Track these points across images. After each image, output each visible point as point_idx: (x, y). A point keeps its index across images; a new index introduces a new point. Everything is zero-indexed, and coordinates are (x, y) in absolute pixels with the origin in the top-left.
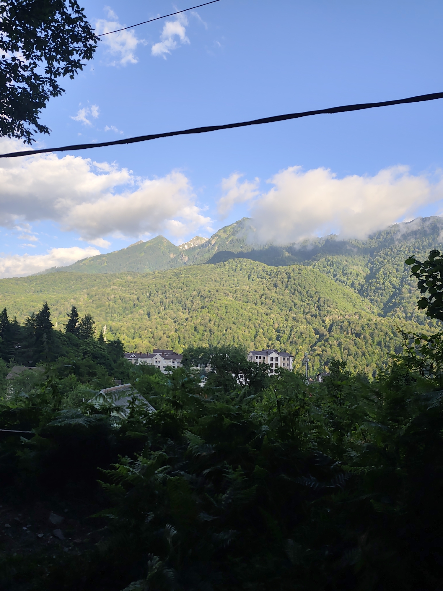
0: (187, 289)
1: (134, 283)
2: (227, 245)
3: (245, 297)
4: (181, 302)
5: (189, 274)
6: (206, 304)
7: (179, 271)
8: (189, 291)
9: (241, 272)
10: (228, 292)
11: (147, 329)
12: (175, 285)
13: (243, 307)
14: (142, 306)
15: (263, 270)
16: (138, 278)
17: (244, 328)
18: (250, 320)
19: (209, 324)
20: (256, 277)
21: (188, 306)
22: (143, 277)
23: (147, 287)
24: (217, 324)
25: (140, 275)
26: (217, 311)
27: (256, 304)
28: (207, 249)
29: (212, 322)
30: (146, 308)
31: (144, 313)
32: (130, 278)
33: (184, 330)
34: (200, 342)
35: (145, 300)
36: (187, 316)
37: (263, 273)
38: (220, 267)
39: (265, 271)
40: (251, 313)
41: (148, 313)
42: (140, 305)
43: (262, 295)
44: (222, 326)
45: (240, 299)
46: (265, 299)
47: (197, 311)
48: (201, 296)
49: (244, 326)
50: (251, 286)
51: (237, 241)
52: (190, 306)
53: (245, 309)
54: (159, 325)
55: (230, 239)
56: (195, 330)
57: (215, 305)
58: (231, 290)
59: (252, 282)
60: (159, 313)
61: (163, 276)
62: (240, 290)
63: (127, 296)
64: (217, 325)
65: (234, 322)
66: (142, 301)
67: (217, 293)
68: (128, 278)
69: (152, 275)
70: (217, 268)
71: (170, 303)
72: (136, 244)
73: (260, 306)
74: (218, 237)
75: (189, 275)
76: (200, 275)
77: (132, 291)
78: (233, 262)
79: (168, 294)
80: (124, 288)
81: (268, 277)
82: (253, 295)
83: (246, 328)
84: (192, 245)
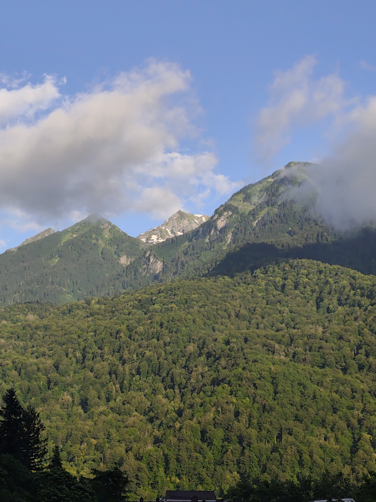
0: (171, 338)
1: (43, 329)
2: (254, 230)
3: (316, 353)
4: (159, 369)
5: (172, 302)
6: (224, 373)
7: (147, 296)
8: (177, 343)
9: (297, 292)
10: (272, 342)
11: (86, 439)
12: (141, 329)
13: (316, 378)
14: (68, 385)
15: (351, 284)
16: (51, 316)
17: (324, 431)
18: (335, 411)
19: (236, 422)
20: (335, 302)
21: (177, 379)
22: (64, 313)
23: (75, 336)
24: (255, 421)
25: (56, 311)
26: (253, 391)
27: (345, 370)
28: (207, 240)
29: (244, 418)
30: (77, 387)
31: (73, 401)
32: (31, 317)
33: (176, 439)
34: (218, 468)
35: (72, 368)
36: (177, 403)
37: (352, 292)
38: (245, 283)
39: (357, 286)
40: (336, 392)
41: (82, 401)
42: (62, 382)
43: (359, 347)
44: (267, 426)
45: (303, 357)
46: (367, 355)
47: (202, 392)
48: (209, 355)
49: (323, 426)
50: (326, 324)
51: (278, 219)
52: (184, 381)
53: (320, 384)
54: (114, 430)
55: (262, 214)
56: (203, 440)
57: (246, 374)
58: (280, 337)
59: (327, 314)
60: (108, 400)
61: (110, 309)
62: (303, 335)
63: (31, 360)
64: (255, 424)
65: (296, 417)
66: (67, 372)
67: (246, 345)
68: (27, 317)
69: (83, 308)
70: (237, 284)
71: (133, 375)
72: (40, 238)
73: (358, 375)
74: (233, 212)
75: (173, 305)
76: (200, 304)
77: (42, 350)
78: (276, 269)
79: (126, 352)
80: (21, 343)
81: (365, 301)
82: (335, 346)
83: (329, 429)
84: (170, 233)
